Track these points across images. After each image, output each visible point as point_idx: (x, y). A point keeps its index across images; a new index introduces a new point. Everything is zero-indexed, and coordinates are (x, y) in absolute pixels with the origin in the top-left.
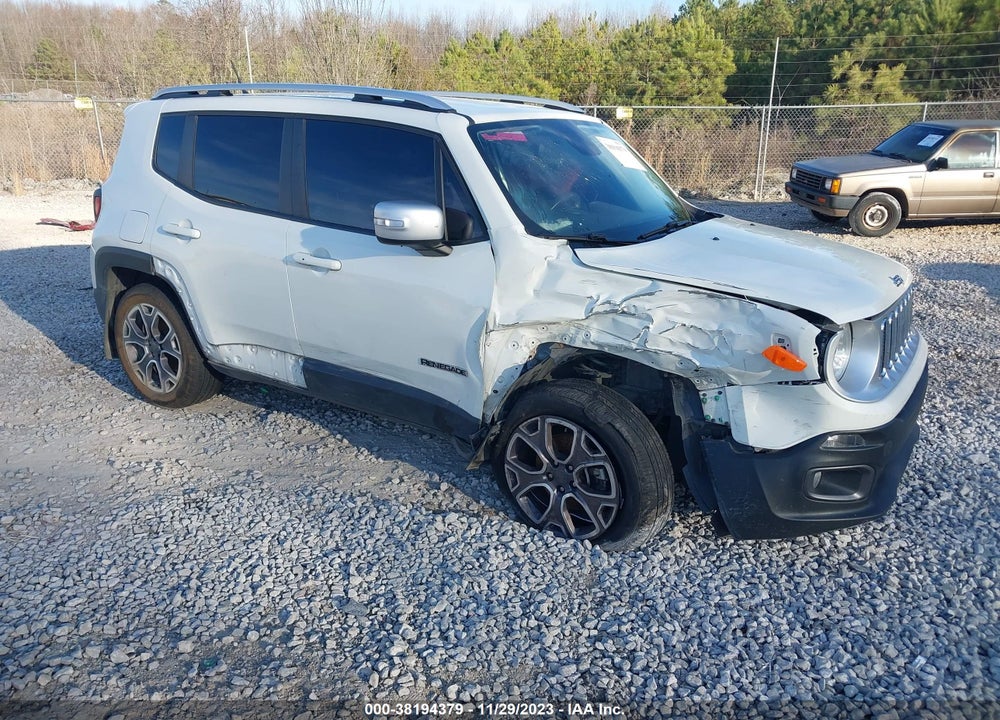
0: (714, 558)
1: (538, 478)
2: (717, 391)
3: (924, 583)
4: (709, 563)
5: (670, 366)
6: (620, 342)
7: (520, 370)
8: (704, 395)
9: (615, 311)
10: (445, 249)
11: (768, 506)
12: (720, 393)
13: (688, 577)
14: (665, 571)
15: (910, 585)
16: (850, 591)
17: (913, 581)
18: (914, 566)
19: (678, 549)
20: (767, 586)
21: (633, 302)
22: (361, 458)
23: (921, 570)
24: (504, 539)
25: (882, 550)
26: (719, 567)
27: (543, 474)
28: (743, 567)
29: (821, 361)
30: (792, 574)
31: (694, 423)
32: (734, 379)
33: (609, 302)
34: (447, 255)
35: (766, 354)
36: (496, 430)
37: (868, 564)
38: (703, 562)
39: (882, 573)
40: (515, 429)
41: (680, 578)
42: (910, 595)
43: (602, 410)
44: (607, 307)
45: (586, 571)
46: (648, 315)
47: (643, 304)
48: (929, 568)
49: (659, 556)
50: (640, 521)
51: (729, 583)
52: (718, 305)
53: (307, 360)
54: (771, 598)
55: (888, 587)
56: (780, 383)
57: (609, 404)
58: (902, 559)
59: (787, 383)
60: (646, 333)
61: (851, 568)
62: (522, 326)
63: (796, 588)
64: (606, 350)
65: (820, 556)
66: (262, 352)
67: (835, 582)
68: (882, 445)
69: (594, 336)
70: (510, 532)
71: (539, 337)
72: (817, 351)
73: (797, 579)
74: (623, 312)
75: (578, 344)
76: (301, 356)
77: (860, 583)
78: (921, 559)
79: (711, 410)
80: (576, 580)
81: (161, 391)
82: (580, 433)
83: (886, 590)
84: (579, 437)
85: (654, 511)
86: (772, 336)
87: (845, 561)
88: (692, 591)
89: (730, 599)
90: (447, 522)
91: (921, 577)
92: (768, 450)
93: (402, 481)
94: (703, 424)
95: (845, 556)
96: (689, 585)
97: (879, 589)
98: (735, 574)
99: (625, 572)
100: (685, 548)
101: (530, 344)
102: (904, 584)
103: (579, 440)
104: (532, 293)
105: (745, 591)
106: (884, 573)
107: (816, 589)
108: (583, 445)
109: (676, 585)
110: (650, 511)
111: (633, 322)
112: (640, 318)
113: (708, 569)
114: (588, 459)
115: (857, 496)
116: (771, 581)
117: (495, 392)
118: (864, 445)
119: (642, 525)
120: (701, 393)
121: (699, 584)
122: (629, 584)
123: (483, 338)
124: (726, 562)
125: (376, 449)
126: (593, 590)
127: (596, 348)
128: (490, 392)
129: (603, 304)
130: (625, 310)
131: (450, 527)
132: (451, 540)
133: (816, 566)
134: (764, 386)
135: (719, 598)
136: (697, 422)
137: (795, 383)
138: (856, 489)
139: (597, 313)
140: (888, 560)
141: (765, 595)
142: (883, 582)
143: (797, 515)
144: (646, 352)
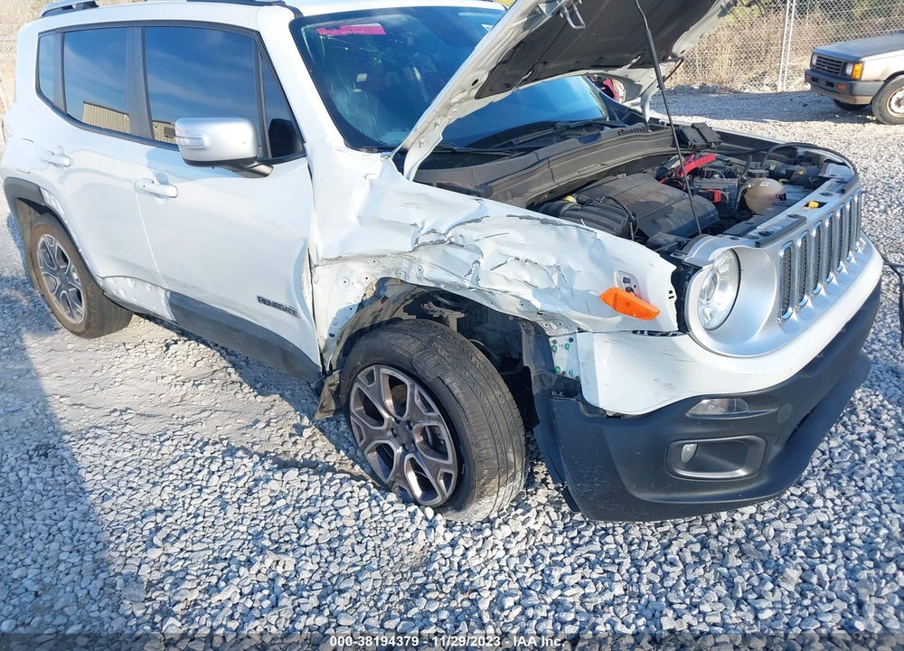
0: (574, 534)
1: (381, 434)
2: (568, 337)
3: (834, 577)
4: (566, 540)
5: (510, 308)
6: (453, 279)
7: (355, 309)
8: (555, 342)
9: (442, 242)
10: (263, 168)
11: (622, 484)
12: (571, 340)
13: (533, 559)
14: (507, 550)
15: (814, 580)
16: (731, 586)
17: (819, 574)
18: (828, 549)
19: (533, 521)
20: (626, 576)
21: (459, 230)
22: (239, 396)
23: (836, 556)
24: (338, 503)
25: (793, 526)
26: (576, 547)
27: (387, 429)
28: (605, 548)
29: (680, 306)
30: (663, 559)
31: (545, 375)
32: (583, 325)
33: (433, 231)
34: (265, 175)
35: (604, 298)
36: (335, 378)
37: (767, 547)
38: (559, 539)
39: (781, 561)
40: (355, 379)
41: (522, 562)
42: (810, 595)
43: (431, 361)
44: (433, 237)
45: (417, 548)
46: (476, 247)
47: (470, 233)
48: (847, 553)
49: (506, 530)
50: (477, 492)
51: (580, 571)
52: (554, 233)
53: (173, 293)
54: (625, 595)
55: (782, 584)
56: (635, 332)
57: (444, 353)
58: (815, 539)
59: (642, 332)
60: (477, 269)
61: (742, 554)
62: (346, 259)
63: (661, 581)
64: (442, 287)
65: (708, 534)
66: (140, 284)
67: (716, 571)
68: (773, 410)
69: (427, 272)
70: (348, 495)
71: (372, 271)
72: (674, 294)
73: (666, 568)
74: (451, 243)
75: (413, 280)
76: (168, 290)
77: (747, 575)
78: (841, 539)
79: (562, 361)
80: (402, 559)
81: (74, 322)
82: (412, 387)
83: (779, 586)
84: (413, 392)
85: (495, 481)
86: (615, 274)
87: (738, 542)
88: (531, 580)
89: (573, 594)
90: (286, 480)
91: (833, 567)
92: (623, 415)
93: (268, 424)
94: (555, 378)
95: (740, 534)
96: (531, 571)
97: (770, 586)
98: (593, 557)
99: (459, 552)
100: (542, 519)
101: (364, 280)
102: (807, 578)
103: (412, 395)
104: (355, 220)
105: (595, 582)
106: (786, 560)
107: (687, 583)
108: (418, 402)
109: (515, 572)
110: (489, 480)
111: (463, 255)
112: (468, 249)
113: (560, 550)
114: (423, 417)
115: (741, 472)
116: (633, 570)
117: (332, 335)
118: (747, 411)
119: (481, 496)
120: (551, 340)
121: (543, 571)
122: (460, 566)
123: (306, 274)
124: (587, 539)
125: (258, 386)
126: (415, 574)
127: (433, 285)
128: (326, 336)
129: (428, 233)
130: (453, 240)
131: (288, 486)
132: (281, 503)
133: (697, 548)
134: (618, 334)
135: (559, 592)
136: (548, 374)
137: (651, 333)
138: (741, 464)
139: (424, 244)
140: (797, 539)
141: (618, 590)
142: (777, 574)
143: (663, 495)
144: (480, 291)
